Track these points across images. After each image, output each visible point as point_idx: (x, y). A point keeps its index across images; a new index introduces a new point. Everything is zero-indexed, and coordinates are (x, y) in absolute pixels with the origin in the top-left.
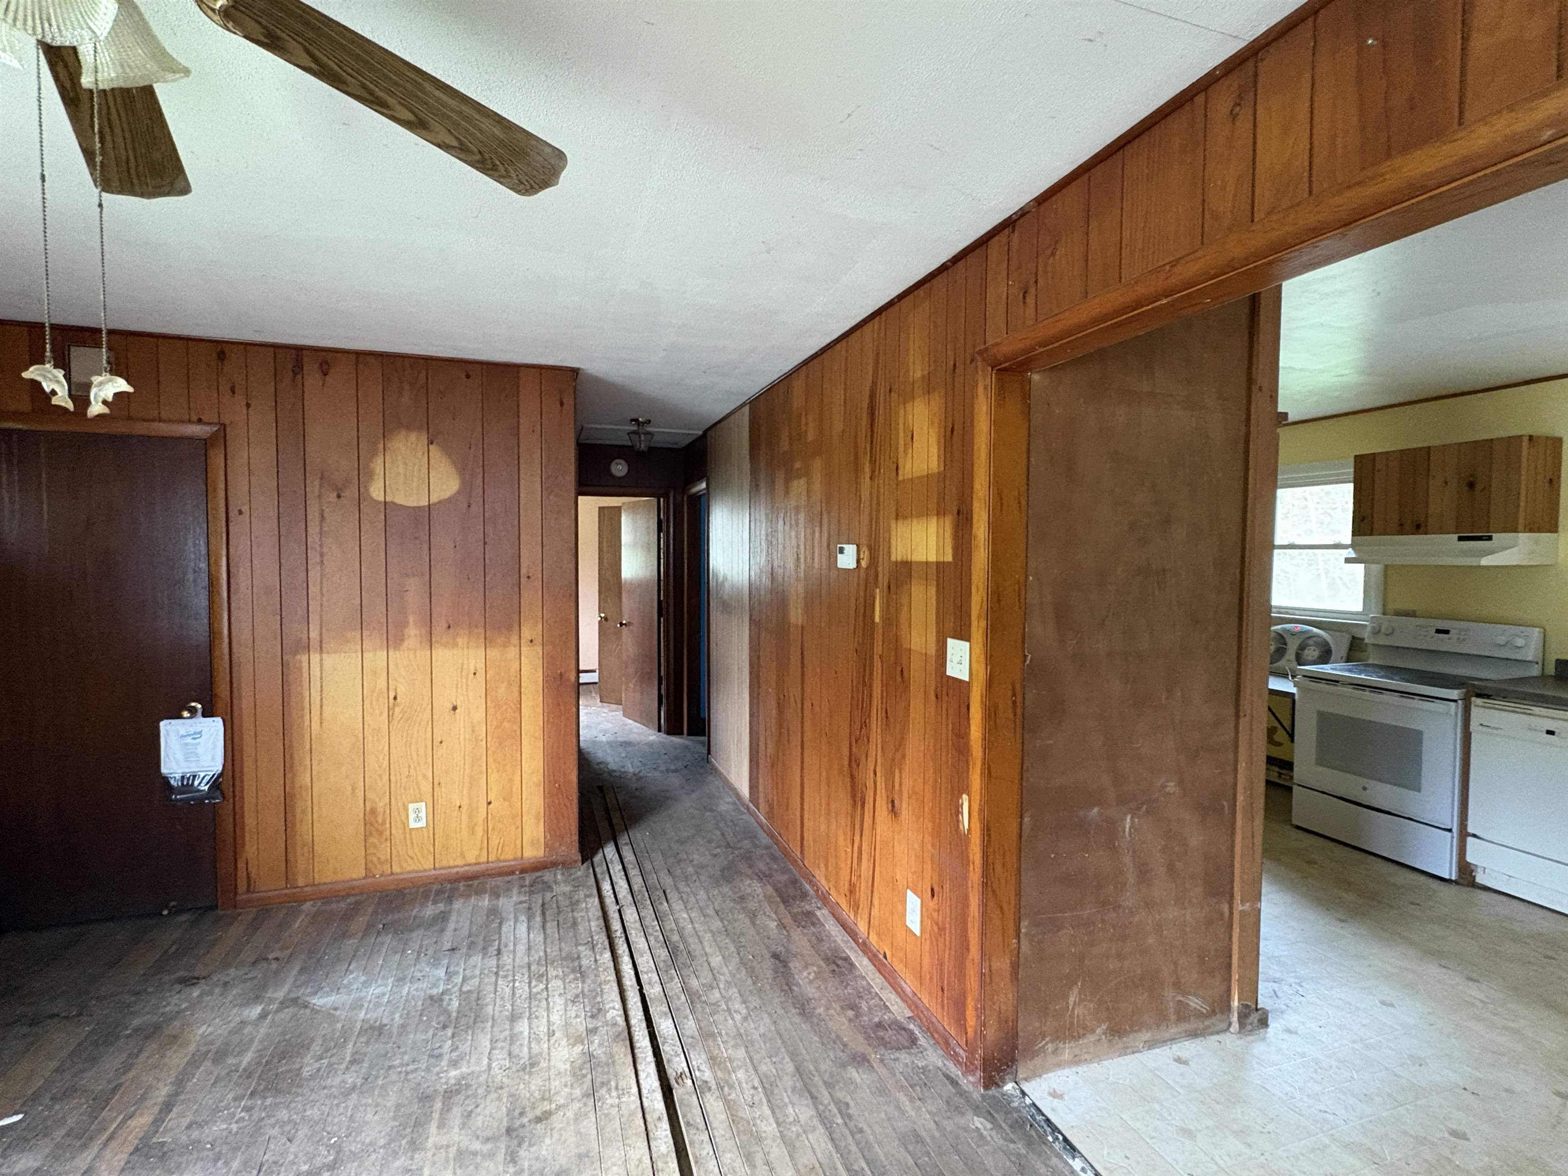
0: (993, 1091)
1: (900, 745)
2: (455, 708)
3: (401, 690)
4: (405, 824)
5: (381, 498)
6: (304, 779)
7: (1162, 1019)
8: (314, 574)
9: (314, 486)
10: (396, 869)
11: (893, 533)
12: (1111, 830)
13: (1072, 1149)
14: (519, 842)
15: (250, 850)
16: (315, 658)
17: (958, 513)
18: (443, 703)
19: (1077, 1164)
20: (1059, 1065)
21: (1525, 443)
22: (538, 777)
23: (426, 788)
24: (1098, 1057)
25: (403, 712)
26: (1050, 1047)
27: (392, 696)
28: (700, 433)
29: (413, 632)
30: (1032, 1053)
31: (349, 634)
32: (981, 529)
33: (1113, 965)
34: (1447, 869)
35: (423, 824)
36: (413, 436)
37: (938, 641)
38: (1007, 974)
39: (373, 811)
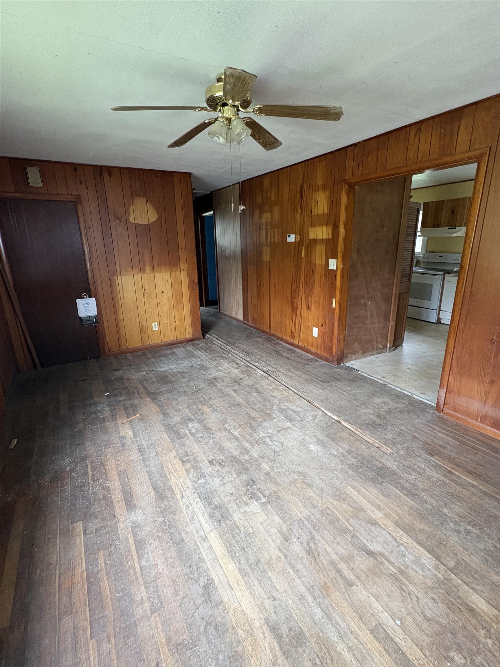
0: (339, 365)
1: (311, 290)
2: (163, 292)
3: (146, 287)
4: (152, 329)
5: (134, 222)
6: (121, 316)
7: (373, 350)
8: (116, 249)
9: (112, 217)
10: (151, 343)
11: (310, 231)
12: (365, 305)
13: (359, 371)
14: (185, 333)
15: (108, 339)
16: (119, 277)
17: (334, 225)
18: (159, 291)
19: (360, 372)
20: (352, 360)
21: (468, 199)
22: (189, 313)
23: (157, 317)
24: (360, 358)
25: (148, 294)
26: (350, 356)
27: (144, 289)
28: (209, 192)
29: (148, 268)
30: (347, 357)
31: (129, 269)
32: (342, 229)
33: (364, 337)
34: (434, 320)
35: (157, 329)
36: (141, 199)
37: (326, 260)
38: (343, 339)
39: (142, 326)
